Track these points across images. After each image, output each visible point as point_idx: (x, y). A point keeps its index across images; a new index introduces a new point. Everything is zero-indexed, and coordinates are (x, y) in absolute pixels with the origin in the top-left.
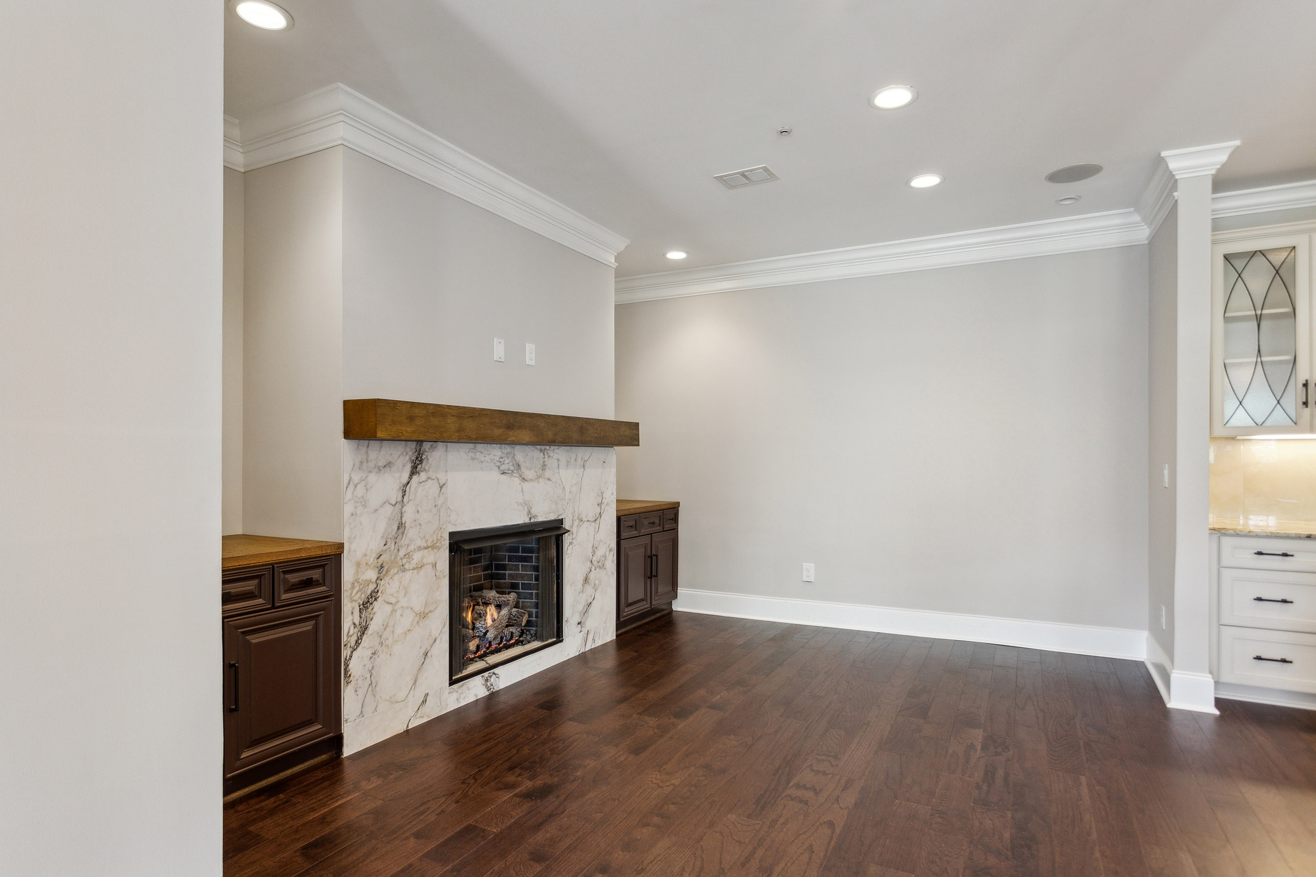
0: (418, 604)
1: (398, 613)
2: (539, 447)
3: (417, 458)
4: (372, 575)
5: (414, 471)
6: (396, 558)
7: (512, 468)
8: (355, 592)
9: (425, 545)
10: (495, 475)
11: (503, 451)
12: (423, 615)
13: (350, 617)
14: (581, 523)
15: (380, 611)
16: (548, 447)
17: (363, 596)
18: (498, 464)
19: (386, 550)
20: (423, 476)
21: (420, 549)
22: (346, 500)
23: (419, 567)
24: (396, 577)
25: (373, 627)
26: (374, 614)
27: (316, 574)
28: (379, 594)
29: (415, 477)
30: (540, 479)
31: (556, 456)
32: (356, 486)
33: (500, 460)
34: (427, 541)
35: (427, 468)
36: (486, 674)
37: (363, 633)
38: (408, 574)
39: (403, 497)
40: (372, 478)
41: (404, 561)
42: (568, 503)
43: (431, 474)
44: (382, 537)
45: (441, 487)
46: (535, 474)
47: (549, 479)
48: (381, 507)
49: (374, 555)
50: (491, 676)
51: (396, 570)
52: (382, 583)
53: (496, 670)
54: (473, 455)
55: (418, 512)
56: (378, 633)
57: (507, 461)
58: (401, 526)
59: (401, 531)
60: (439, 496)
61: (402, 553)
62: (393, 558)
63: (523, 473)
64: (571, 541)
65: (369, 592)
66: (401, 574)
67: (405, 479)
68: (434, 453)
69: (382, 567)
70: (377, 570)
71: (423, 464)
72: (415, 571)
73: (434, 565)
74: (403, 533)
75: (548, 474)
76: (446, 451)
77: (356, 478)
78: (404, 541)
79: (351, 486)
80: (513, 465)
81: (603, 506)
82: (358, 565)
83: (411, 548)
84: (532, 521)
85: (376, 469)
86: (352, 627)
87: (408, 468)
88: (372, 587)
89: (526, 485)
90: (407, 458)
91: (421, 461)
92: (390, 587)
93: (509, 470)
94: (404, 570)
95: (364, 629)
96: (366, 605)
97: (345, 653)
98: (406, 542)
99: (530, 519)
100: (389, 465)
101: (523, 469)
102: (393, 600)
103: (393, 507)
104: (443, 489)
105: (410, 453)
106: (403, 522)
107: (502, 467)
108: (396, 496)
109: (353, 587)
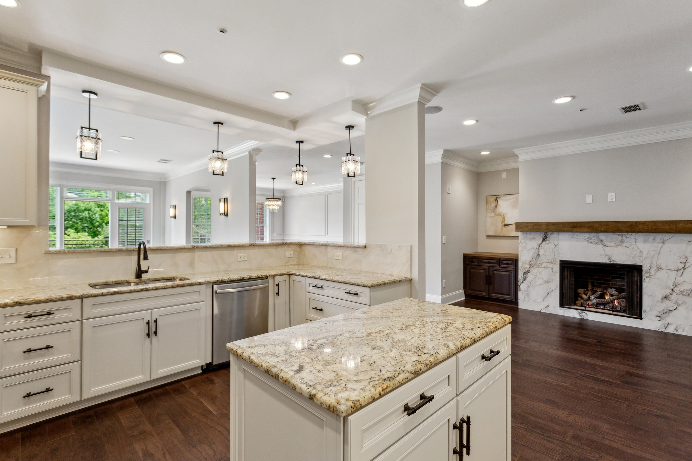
0: (545, 278)
1: (537, 278)
2: (617, 234)
3: (545, 237)
4: (528, 266)
5: (544, 240)
6: (536, 263)
7: (597, 241)
8: (522, 269)
9: (548, 262)
10: (586, 243)
11: (591, 235)
12: (547, 282)
13: (520, 275)
14: (660, 270)
15: (530, 277)
16: (626, 234)
17: (524, 271)
18: (588, 240)
19: (532, 261)
20: (547, 242)
21: (546, 262)
22: (519, 246)
23: (546, 268)
24: (536, 268)
25: (528, 279)
26: (528, 276)
27: (510, 262)
28: (530, 271)
29: (544, 242)
30: (618, 246)
31: (633, 237)
32: (522, 243)
33: (589, 238)
34: (549, 261)
35: (549, 240)
36: (580, 311)
37: (525, 280)
38: (540, 269)
39: (539, 247)
40: (528, 242)
41: (539, 265)
42: (645, 259)
43: (550, 241)
44: (531, 257)
45: (555, 246)
46: (615, 244)
47: (626, 247)
48: (531, 249)
49: (528, 261)
50: (582, 313)
51: (536, 267)
52: (531, 269)
53: (585, 312)
54: (572, 236)
55: (545, 252)
56: (529, 282)
57: (593, 238)
58: (538, 255)
59: (538, 256)
60: (554, 248)
61: (538, 262)
62: (535, 263)
63: (605, 243)
64: (649, 276)
65: (526, 270)
66: (538, 268)
67: (540, 242)
68: (552, 236)
69: (531, 265)
70: (529, 265)
71: (547, 239)
72: (544, 269)
73: (552, 269)
74: (539, 257)
75: (625, 244)
76: (558, 235)
77: (523, 241)
78: (539, 259)
79: (521, 244)
80: (597, 240)
81: (687, 265)
82: (523, 263)
83: (542, 262)
84: (611, 262)
85: (529, 239)
86: (521, 278)
87: (541, 239)
88: (527, 269)
89: (606, 248)
90: (541, 237)
91: (547, 238)
92: (534, 271)
93: (594, 242)
94: (539, 267)
95: (525, 279)
96: (526, 273)
97: (519, 283)
98: (540, 260)
99: (610, 262)
100: (534, 238)
101: (604, 242)
102: (535, 274)
103: (535, 250)
104: (556, 246)
105: (542, 235)
106: (539, 254)
107: (590, 241)
108: (536, 246)
109: (521, 268)
